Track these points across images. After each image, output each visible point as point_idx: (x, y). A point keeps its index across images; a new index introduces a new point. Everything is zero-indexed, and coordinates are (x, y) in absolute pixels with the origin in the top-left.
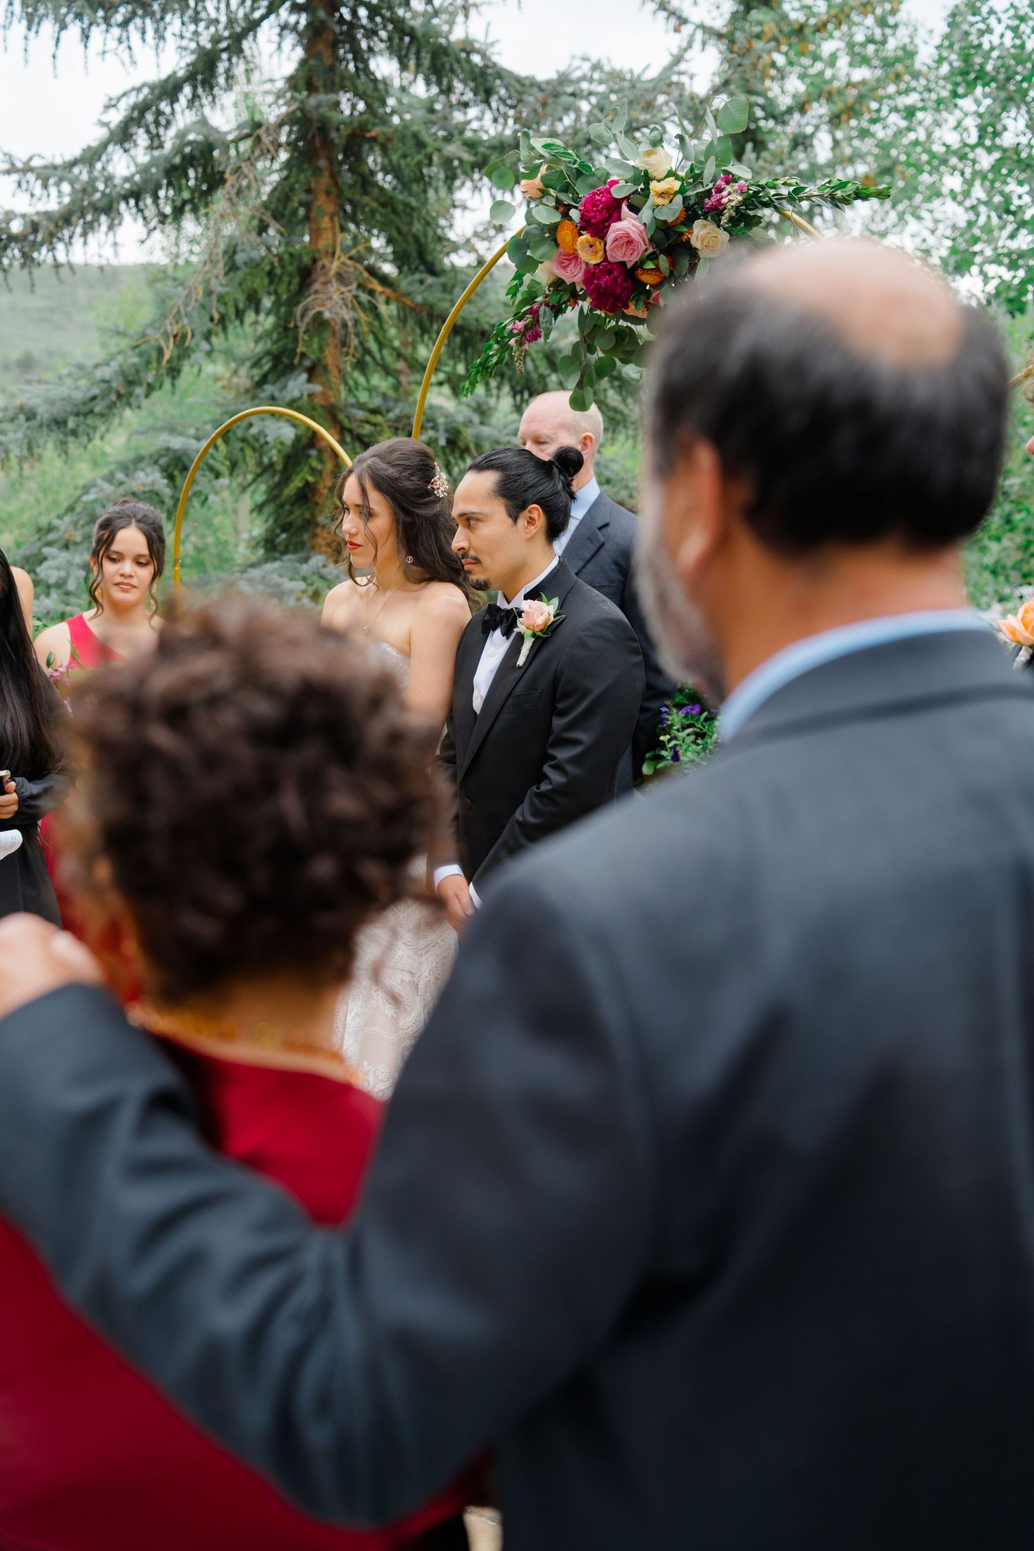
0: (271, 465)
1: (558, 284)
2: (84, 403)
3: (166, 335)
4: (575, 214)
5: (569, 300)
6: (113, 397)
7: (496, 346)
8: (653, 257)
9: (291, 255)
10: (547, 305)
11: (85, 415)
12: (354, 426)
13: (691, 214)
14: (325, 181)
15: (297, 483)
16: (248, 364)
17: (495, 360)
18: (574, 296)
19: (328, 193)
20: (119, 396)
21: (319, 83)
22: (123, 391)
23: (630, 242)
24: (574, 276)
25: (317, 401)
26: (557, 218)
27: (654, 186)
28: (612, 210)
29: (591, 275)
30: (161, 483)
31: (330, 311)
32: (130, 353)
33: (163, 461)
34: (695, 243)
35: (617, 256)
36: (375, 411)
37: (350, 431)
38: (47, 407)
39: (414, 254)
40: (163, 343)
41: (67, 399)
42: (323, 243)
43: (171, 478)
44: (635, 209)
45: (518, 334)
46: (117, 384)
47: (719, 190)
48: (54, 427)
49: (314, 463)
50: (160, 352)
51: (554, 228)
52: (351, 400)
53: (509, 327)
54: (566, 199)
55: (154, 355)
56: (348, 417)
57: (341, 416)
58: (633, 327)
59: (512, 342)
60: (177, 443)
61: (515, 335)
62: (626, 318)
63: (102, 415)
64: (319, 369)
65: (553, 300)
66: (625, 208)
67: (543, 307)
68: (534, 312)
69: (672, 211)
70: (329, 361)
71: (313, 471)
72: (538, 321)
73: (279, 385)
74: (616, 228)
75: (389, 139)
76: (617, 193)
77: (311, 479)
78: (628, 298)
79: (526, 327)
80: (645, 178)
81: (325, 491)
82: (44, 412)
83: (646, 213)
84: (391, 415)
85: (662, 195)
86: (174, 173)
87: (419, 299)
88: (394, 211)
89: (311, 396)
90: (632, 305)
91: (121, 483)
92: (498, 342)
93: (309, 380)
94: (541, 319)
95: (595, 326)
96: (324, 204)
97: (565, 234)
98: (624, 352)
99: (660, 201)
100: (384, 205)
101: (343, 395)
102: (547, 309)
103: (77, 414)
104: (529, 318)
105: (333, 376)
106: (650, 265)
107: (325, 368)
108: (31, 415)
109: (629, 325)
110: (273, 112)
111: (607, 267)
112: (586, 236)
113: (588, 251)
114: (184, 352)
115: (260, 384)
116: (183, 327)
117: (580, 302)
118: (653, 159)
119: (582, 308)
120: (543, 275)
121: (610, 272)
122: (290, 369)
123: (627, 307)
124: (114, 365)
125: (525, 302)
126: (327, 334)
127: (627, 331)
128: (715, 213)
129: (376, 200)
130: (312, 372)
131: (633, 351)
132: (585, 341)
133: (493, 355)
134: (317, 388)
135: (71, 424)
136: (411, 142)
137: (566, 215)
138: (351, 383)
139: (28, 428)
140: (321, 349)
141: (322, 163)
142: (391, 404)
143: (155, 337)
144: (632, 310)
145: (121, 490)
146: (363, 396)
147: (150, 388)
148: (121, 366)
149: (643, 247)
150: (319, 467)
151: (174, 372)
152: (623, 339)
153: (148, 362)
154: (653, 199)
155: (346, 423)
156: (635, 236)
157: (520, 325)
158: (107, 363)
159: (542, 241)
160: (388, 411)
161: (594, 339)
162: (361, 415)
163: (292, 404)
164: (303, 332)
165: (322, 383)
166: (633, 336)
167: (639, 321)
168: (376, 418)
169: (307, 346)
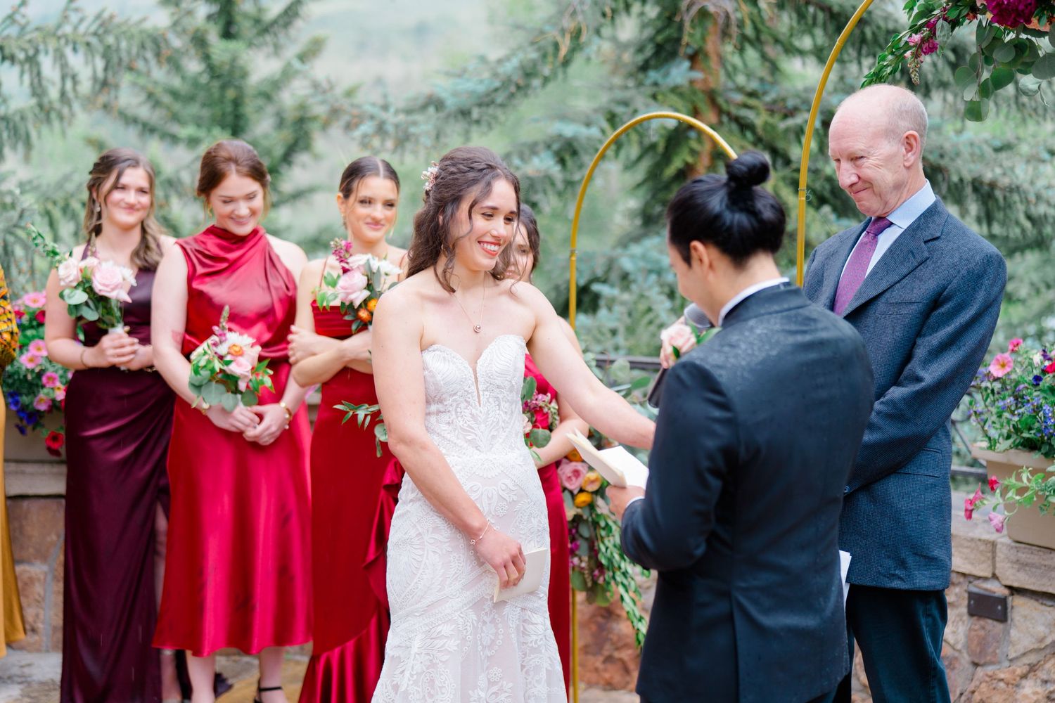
0: (653, 147)
2: (488, 95)
3: (563, 31)
5: (968, 15)
6: (513, 89)
7: (890, 57)
10: (945, 19)
11: (488, 105)
12: (734, 111)
15: (677, 164)
16: (632, 50)
17: (889, 70)
18: (974, 11)
20: (518, 87)
22: (521, 83)
25: (698, 86)
30: (556, 170)
31: (714, 5)
32: (530, 49)
33: (556, 146)
36: (752, 94)
37: (728, 114)
38: (454, 100)
40: (559, 39)
41: (472, 93)
43: (562, 161)
45: (913, 46)
46: (517, 78)
48: (460, 117)
50: (556, 46)
52: (730, 84)
53: (905, 39)
55: (550, 50)
56: (727, 101)
57: (720, 100)
58: (1033, 39)
59: (908, 54)
60: (569, 130)
61: (911, 47)
62: (1026, 31)
63: (502, 105)
64: (700, 57)
65: (953, 15)
67: (941, 21)
68: (932, 27)
70: (710, 47)
71: (693, 152)
72: (935, 34)
73: (663, 71)
77: (690, 160)
78: (1031, 14)
79: (923, 40)
82: (451, 103)
84: (768, 99)
89: (692, 82)
90: (1034, 20)
92: (892, 53)
93: (692, 68)
94: (938, 33)
95: (994, 38)
98: (1025, 64)
101: (722, 77)
102: (945, 24)
103: (480, 105)
104: (926, 31)
105: (713, 63)
107: (706, 55)
108: (439, 104)
109: (1029, 37)
114: (576, 46)
115: (644, 67)
116: (579, 23)
117: (979, 16)
119: (980, 21)
122: (673, 55)
123: (1029, 22)
124: (515, 62)
125: (921, 15)
126: (709, 25)
127: (1028, 43)
130: (693, 58)
131: (1033, 63)
132: (983, 53)
133: (887, 66)
134: (698, 75)
135: (476, 113)
138: (730, 68)
139: (438, 119)
140: (703, 39)
142: (768, 87)
143: (553, 33)
144: (1034, 24)
146: (741, 79)
147: (546, 80)
148: (521, 62)
151: (566, 63)
152: (1023, 52)
153: (544, 56)
155: (725, 106)
157: (917, 38)
158: (508, 58)
160: (765, 93)
161: (993, 51)
162: (739, 98)
163: (675, 90)
164: (687, 25)
165: (703, 70)
166: (1033, 48)
167: (1040, 34)
168: (752, 102)
169: (691, 37)
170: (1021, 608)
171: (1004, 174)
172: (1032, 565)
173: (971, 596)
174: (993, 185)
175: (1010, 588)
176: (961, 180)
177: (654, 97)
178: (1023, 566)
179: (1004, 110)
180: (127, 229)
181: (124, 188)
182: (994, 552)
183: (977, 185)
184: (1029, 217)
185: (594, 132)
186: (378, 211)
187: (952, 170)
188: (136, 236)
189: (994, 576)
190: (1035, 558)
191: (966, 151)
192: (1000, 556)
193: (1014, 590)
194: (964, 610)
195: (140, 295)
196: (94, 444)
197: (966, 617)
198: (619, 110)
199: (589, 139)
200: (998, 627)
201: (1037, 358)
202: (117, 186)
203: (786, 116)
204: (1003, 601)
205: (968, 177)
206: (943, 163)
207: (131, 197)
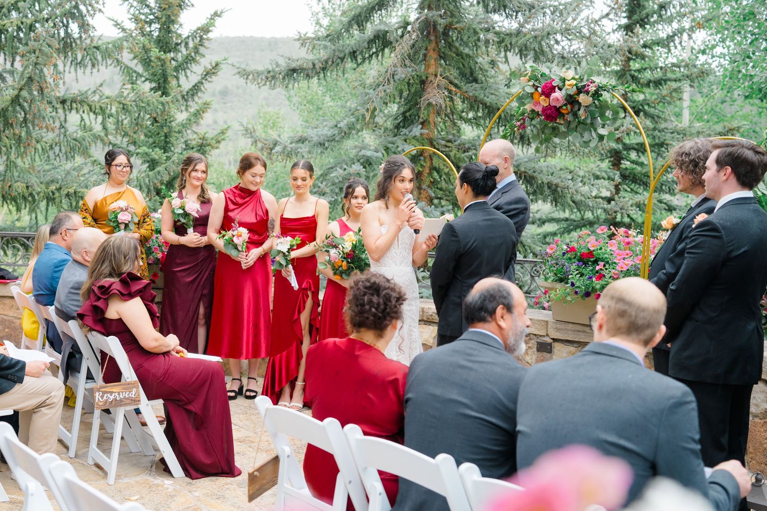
1: (533, 111)
2: (332, 137)
3: (368, 110)
4: (540, 90)
5: (536, 116)
6: (343, 134)
7: (509, 130)
8: (566, 105)
9: (418, 76)
10: (528, 117)
11: (332, 141)
12: (441, 148)
13: (580, 91)
14: (433, 45)
16: (392, 118)
18: (538, 115)
19: (434, 50)
20: (346, 134)
21: (433, 6)
22: (347, 132)
23: (558, 100)
24: (539, 109)
25: (425, 137)
26: (533, 90)
27: (567, 83)
28: (553, 89)
29: (545, 109)
31: (435, 101)
32: (351, 117)
33: (362, 160)
34: (580, 101)
35: (553, 104)
36: (449, 141)
38: (317, 138)
39: (469, 74)
40: (365, 113)
41: (325, 135)
42: (432, 70)
43: (365, 167)
44: (560, 89)
45: (518, 127)
46: (346, 129)
47: (588, 86)
48: (319, 146)
49: (422, 163)
50: (364, 116)
51: (532, 94)
52: (440, 137)
53: (515, 124)
54: (536, 84)
55: (361, 118)
59: (515, 129)
60: (367, 153)
62: (556, 123)
63: (338, 142)
64: (427, 123)
65: (531, 116)
66: (557, 89)
68: (524, 120)
69: (573, 91)
70: (431, 120)
71: (422, 166)
72: (525, 123)
73: (408, 129)
74: (554, 95)
75: (463, 29)
76: (554, 84)
77: (421, 169)
78: (557, 117)
79: (521, 124)
80: (563, 80)
81: (426, 175)
82: (315, 139)
83: (564, 91)
84: (456, 143)
85: (569, 85)
86: (371, 42)
87: (471, 94)
88: (462, 58)
89: (422, 134)
90: (558, 119)
91: (345, 169)
92: (510, 128)
93: (422, 128)
95: (545, 125)
96: (433, 55)
97: (536, 96)
99: (568, 87)
100: (457, 55)
101: (436, 134)
102: (529, 119)
103: (328, 141)
104: (522, 121)
105: (432, 126)
106: (564, 108)
107: (429, 122)
109: (557, 125)
110: (413, 17)
111: (550, 107)
112: (543, 97)
113: (543, 102)
115: (397, 127)
116: (375, 106)
117: (540, 117)
118: (567, 74)
119: (541, 119)
120: (528, 107)
121: (551, 109)
122: (413, 122)
123: (556, 120)
124: (345, 122)
125: (521, 116)
126: (432, 109)
127: (556, 127)
128: (587, 92)
129: (455, 53)
130: (423, 125)
132: (541, 130)
133: (508, 133)
134: (425, 131)
135: (326, 145)
136: (472, 31)
137: (536, 89)
138: (439, 129)
140: (428, 115)
141: (433, 38)
142: (456, 138)
143: (363, 111)
144: (558, 121)
145: (346, 172)
146: (444, 134)
147: (358, 131)
148: (347, 122)
149: (562, 102)
150: (424, 164)
152: (555, 130)
153: (358, 120)
154: (566, 87)
156: (560, 98)
157: (519, 123)
158: (342, 120)
159: (528, 97)
160: (455, 141)
161: (544, 129)
162: (443, 142)
163: (414, 137)
164: (422, 109)
165: (428, 129)
166: (558, 128)
167: (561, 124)
168: (449, 144)
169: (423, 115)
170: (557, 347)
171: (562, 181)
172: (562, 329)
173: (538, 342)
174: (557, 186)
175: (553, 339)
176: (543, 183)
177: (405, 140)
178: (558, 330)
179: (564, 152)
180: (196, 187)
181: (196, 171)
182: (547, 325)
183: (549, 185)
184: (574, 202)
185: (379, 154)
186: (300, 182)
187: (539, 178)
188: (199, 190)
189: (547, 335)
190: (562, 326)
191: (545, 170)
192: (549, 326)
193: (555, 340)
194: (535, 349)
195: (204, 213)
196: (179, 274)
197: (536, 352)
198: (390, 146)
199: (377, 157)
200: (549, 355)
201: (565, 247)
202: (194, 170)
203: (464, 152)
204: (550, 344)
205: (546, 182)
206: (535, 175)
207: (200, 175)
